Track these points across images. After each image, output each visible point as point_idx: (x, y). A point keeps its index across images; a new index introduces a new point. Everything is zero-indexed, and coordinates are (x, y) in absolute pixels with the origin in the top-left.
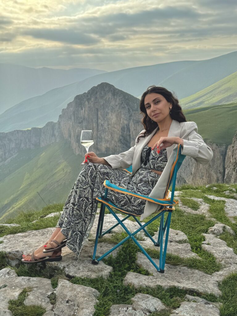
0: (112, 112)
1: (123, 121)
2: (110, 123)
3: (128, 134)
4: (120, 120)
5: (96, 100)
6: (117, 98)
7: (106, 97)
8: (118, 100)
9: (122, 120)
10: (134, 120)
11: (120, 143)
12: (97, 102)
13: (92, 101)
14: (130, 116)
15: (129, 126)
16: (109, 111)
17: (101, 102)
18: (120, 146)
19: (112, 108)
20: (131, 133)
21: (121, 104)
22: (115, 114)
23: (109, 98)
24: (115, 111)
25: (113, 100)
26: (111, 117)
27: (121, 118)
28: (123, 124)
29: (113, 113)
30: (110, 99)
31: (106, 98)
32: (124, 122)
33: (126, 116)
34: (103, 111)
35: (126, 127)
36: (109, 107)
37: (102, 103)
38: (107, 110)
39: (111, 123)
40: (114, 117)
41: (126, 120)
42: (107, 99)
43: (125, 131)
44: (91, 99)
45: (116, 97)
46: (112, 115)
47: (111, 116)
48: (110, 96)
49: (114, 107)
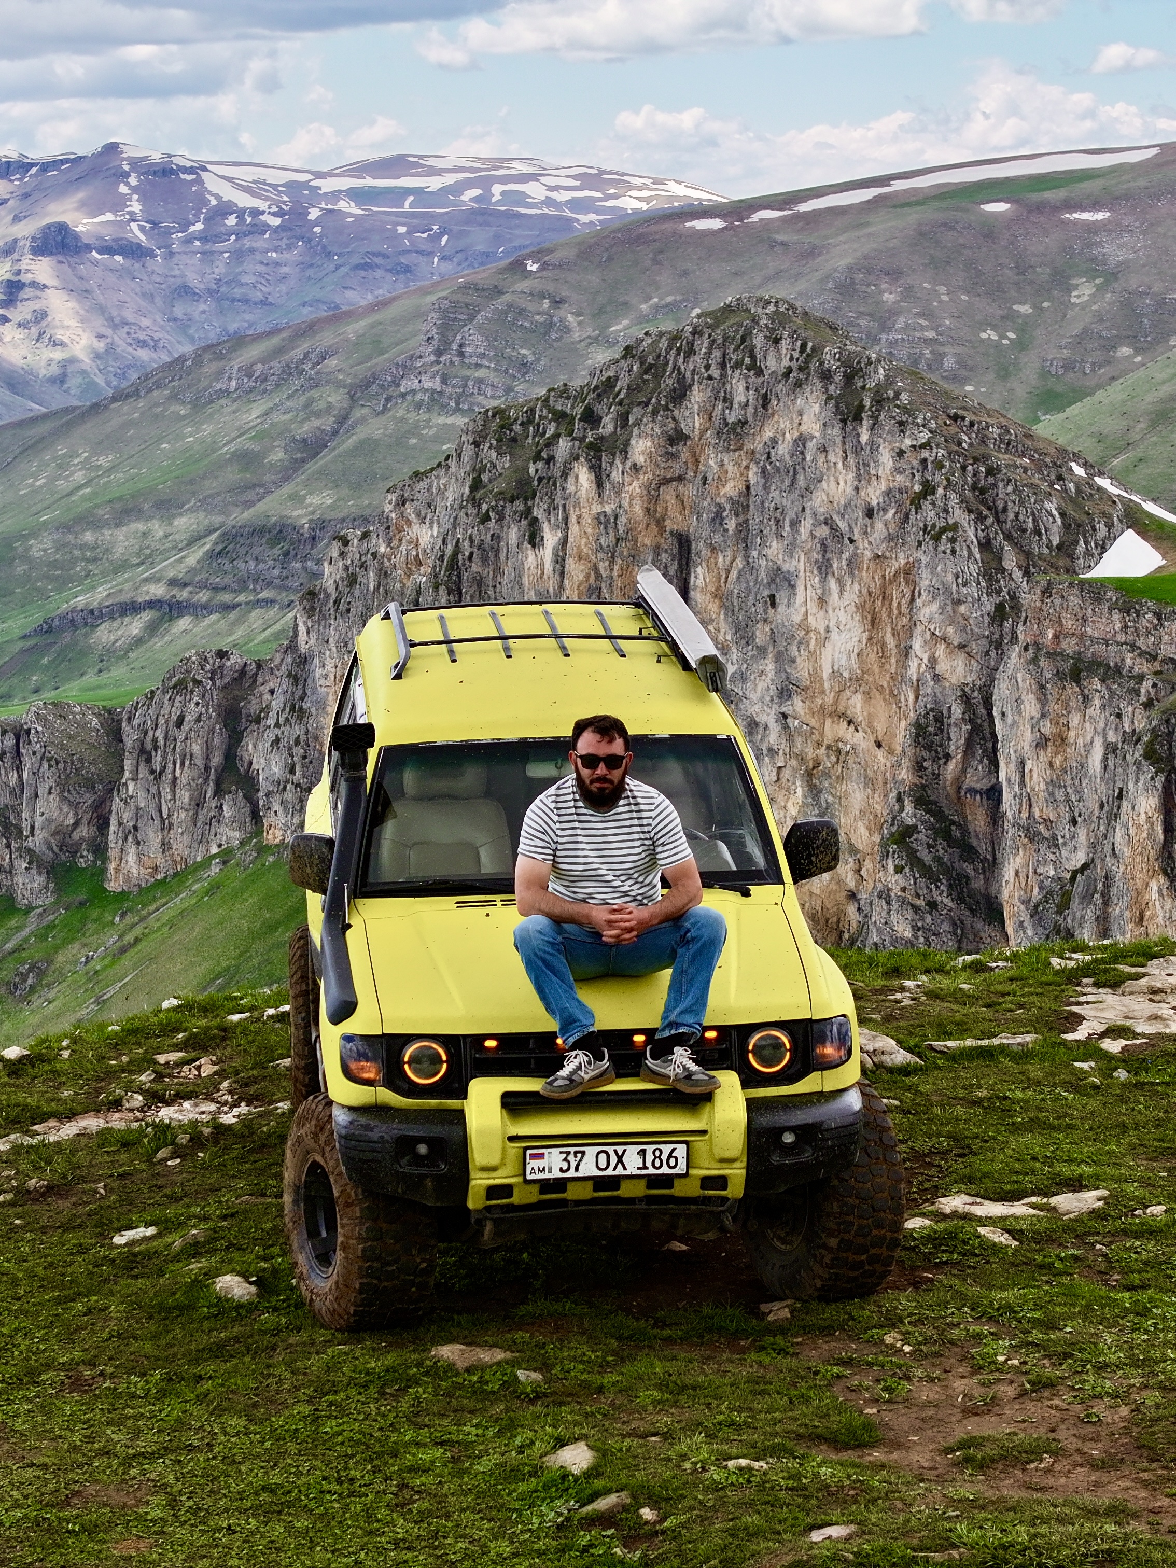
0: (824, 568)
1: (933, 661)
2: (802, 671)
3: (976, 778)
4: (906, 652)
5: (674, 456)
6: (873, 446)
7: (768, 433)
8: (886, 458)
9: (917, 645)
10: (1035, 649)
11: (899, 870)
12: (680, 479)
13: (635, 468)
14: (999, 614)
15: (988, 703)
16: (798, 564)
17: (721, 481)
18: (896, 891)
19: (824, 531)
20: (1002, 775)
21: (917, 501)
22: (852, 593)
23: (802, 441)
24: (853, 564)
25: (835, 456)
26: (817, 622)
27: (909, 631)
28: (929, 687)
29: (833, 584)
30: (811, 445)
31: (774, 441)
32: (941, 668)
33: (962, 609)
34: (739, 563)
35: (957, 711)
36: (795, 524)
37: (731, 489)
38: (774, 549)
39: (815, 674)
40: (843, 617)
41: (961, 647)
42: (783, 450)
43: (948, 757)
44: (625, 452)
45: (864, 438)
46: (822, 601)
47: (812, 607)
48: (812, 425)
49: (842, 525)
